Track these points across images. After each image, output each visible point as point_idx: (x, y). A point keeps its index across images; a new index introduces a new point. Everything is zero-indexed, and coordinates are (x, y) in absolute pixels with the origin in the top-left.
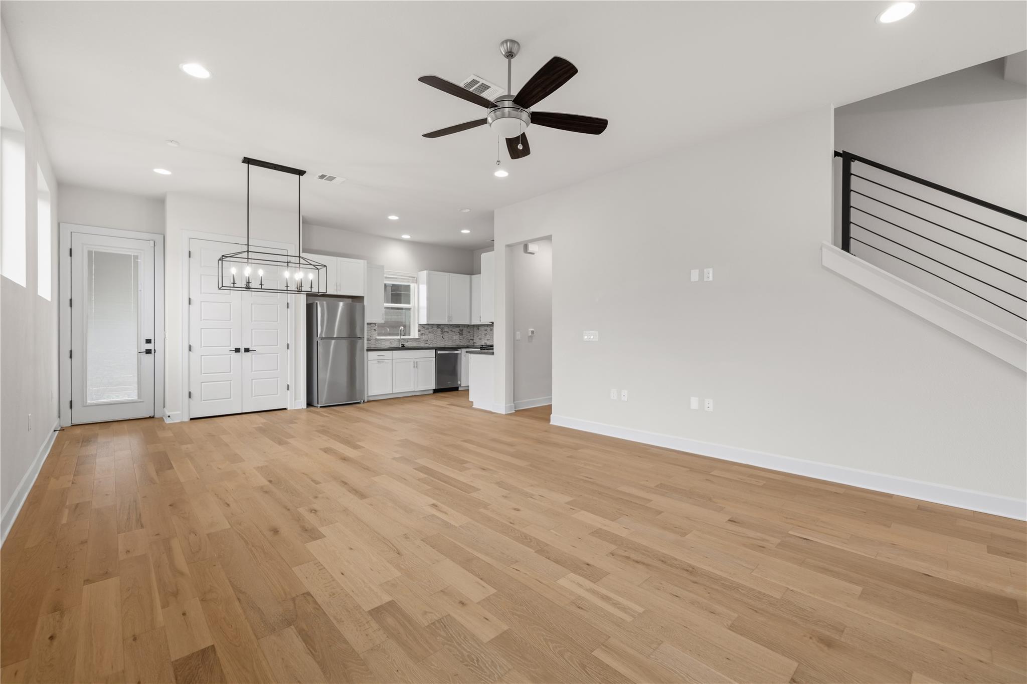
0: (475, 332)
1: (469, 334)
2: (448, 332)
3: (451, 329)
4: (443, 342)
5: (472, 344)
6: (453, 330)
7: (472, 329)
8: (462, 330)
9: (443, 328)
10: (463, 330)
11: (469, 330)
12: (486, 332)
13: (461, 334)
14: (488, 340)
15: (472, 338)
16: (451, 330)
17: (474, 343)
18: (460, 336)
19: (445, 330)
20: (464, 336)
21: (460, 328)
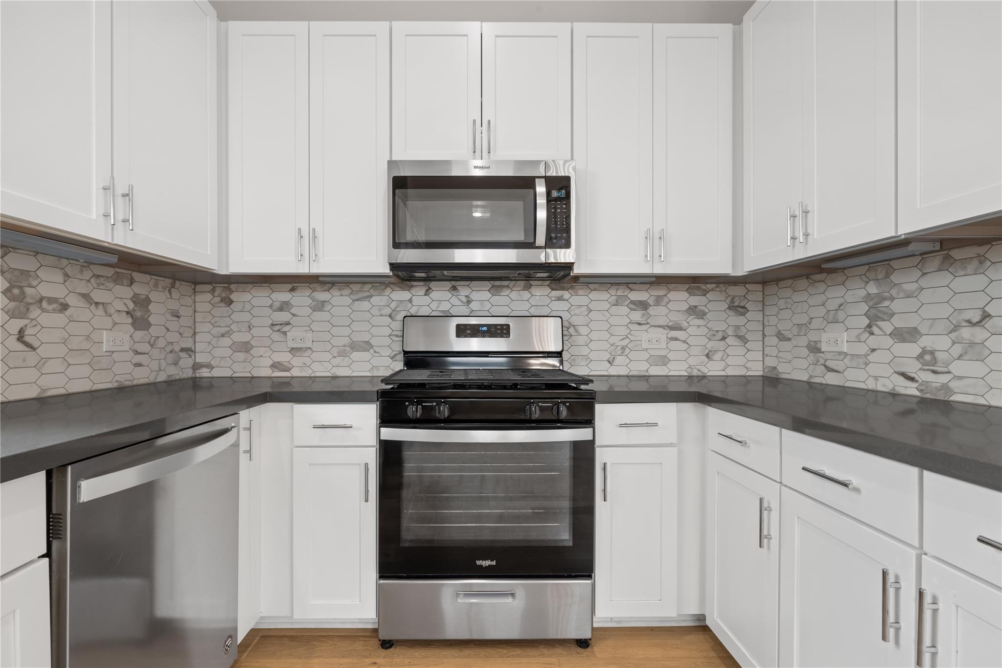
0: (199, 317)
1: (174, 325)
2: (65, 307)
3: (83, 288)
4: (33, 374)
5: (189, 373)
6: (97, 296)
7: (189, 301)
8: (142, 302)
9: (25, 273)
10: (147, 301)
11: (174, 305)
12: (283, 316)
13: (140, 323)
14: (294, 351)
15: (188, 344)
16: (86, 297)
17: (196, 366)
18: (139, 335)
19: (45, 290)
20: (153, 331)
21: (138, 289)
